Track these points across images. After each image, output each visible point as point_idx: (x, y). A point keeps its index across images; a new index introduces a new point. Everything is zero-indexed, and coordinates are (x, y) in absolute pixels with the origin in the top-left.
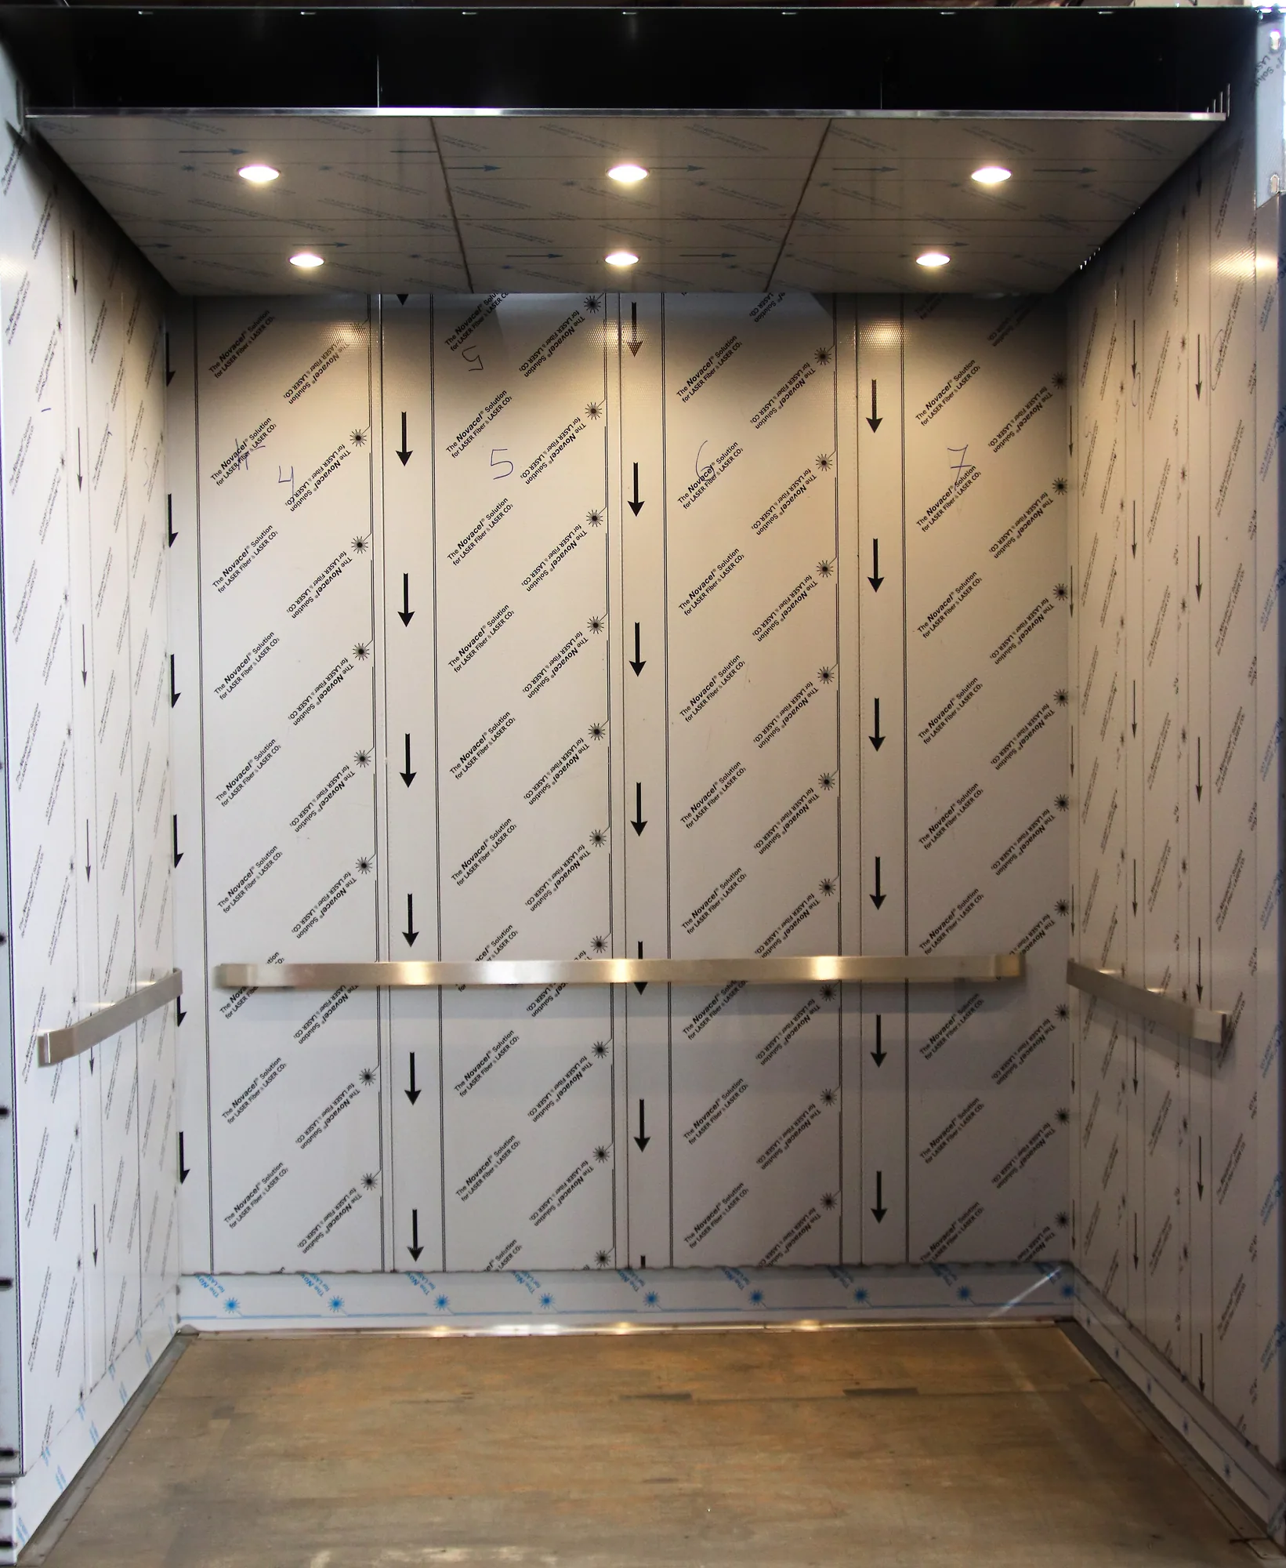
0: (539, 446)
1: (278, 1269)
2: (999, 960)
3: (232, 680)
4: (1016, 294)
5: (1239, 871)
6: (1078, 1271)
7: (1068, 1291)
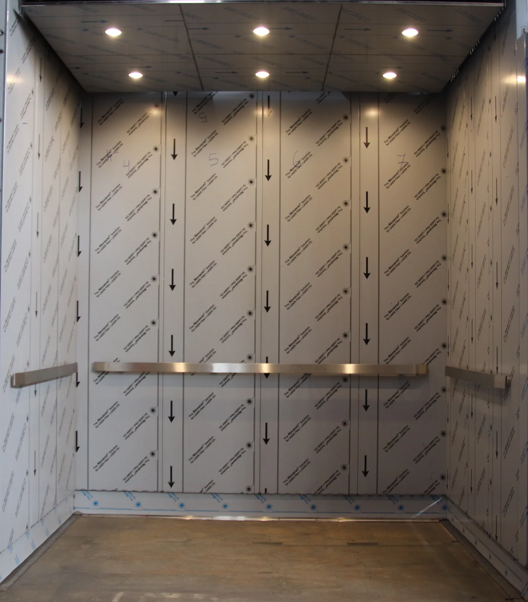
0: (229, 152)
1: (115, 489)
2: (417, 366)
3: (102, 246)
4: (425, 93)
5: (513, 315)
6: (449, 499)
7: (445, 508)
